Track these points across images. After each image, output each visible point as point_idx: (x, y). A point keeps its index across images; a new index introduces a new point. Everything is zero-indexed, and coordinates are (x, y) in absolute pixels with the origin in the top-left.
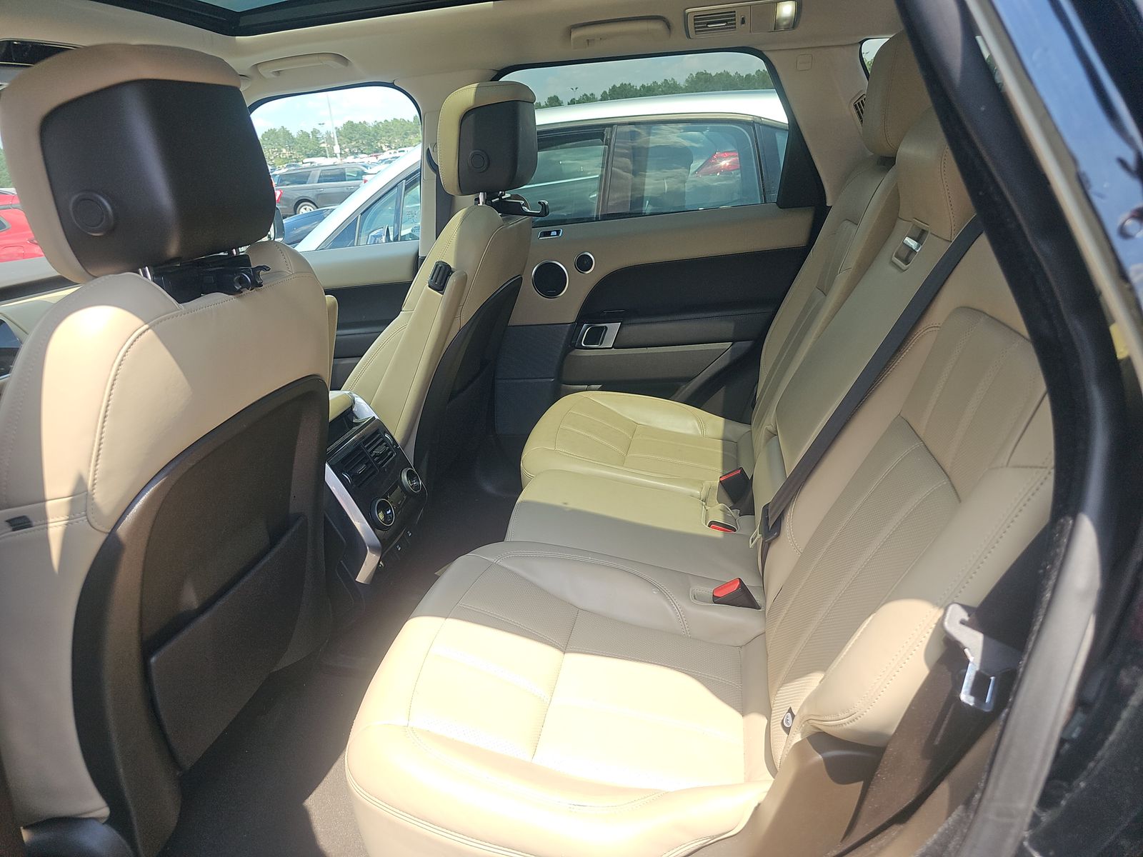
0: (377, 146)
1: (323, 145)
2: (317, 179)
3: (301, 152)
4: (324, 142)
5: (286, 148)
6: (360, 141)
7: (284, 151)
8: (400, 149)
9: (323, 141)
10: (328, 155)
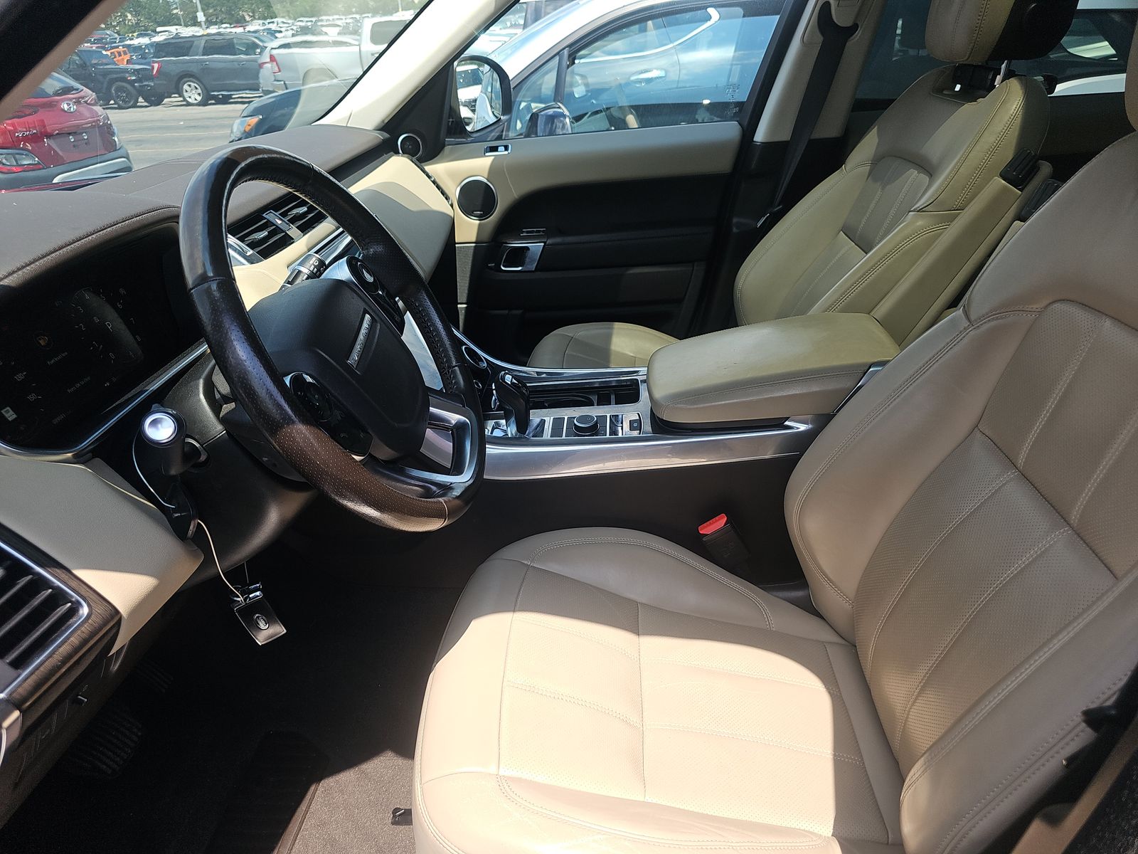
0: (239, 14)
1: (175, 11)
2: (201, 50)
3: (149, 19)
4: (177, 8)
5: (130, 12)
6: (219, 8)
7: (129, 16)
8: (269, 21)
9: (175, 6)
10: (183, 24)
